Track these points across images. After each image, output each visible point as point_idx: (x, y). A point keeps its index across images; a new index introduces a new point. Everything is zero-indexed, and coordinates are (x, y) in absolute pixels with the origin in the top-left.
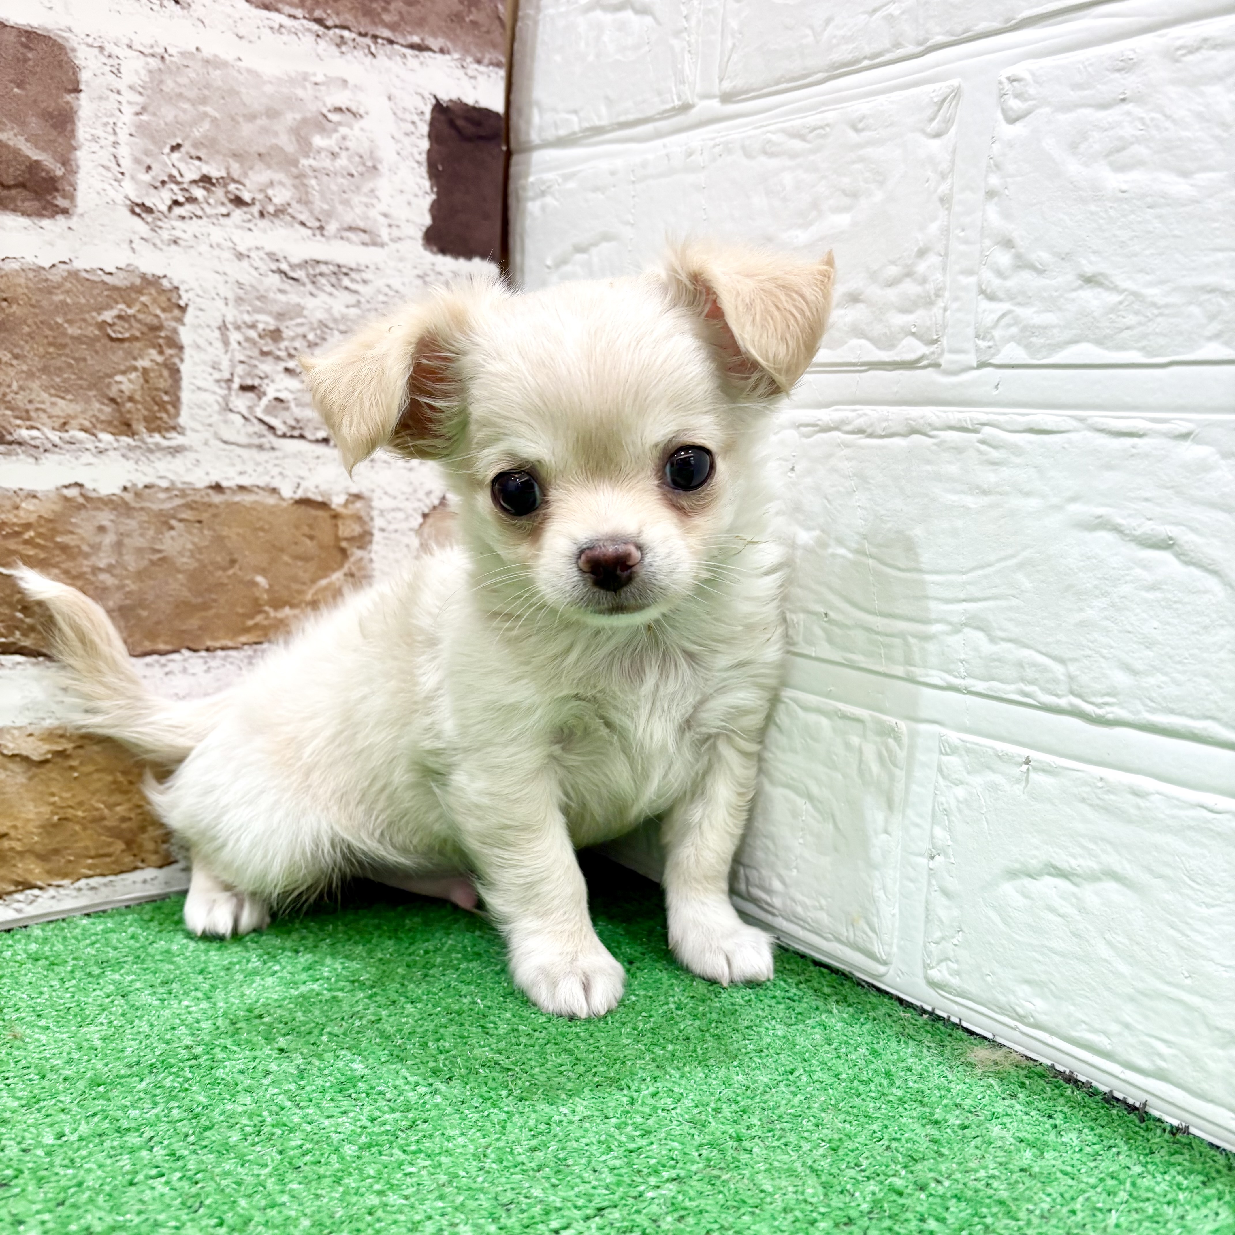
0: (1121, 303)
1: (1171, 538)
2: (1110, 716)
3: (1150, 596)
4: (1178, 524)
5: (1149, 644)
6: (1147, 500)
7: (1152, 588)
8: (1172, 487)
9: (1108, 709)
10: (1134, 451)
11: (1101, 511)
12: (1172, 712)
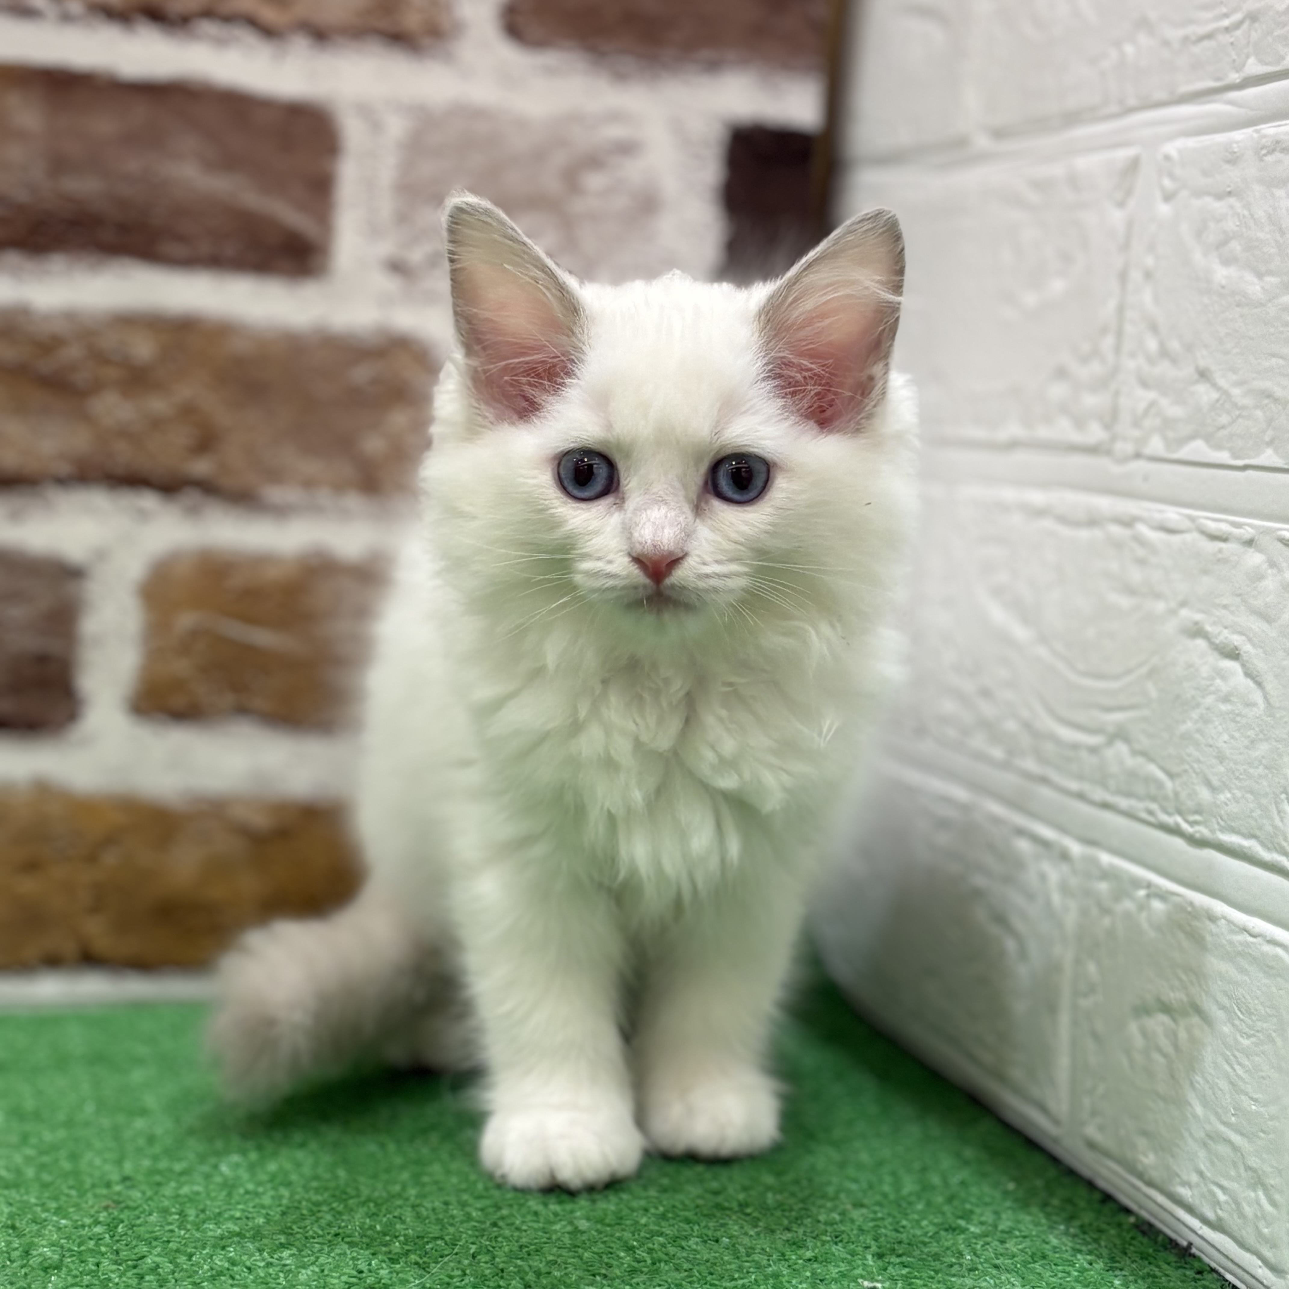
0: (1218, 401)
1: (1236, 648)
2: (1197, 835)
3: (1224, 707)
4: (1241, 633)
5: (1221, 758)
6: (1225, 607)
7: (1226, 699)
8: (1240, 595)
9: (1197, 828)
10: (1220, 556)
11: (1198, 617)
12: (1233, 830)
